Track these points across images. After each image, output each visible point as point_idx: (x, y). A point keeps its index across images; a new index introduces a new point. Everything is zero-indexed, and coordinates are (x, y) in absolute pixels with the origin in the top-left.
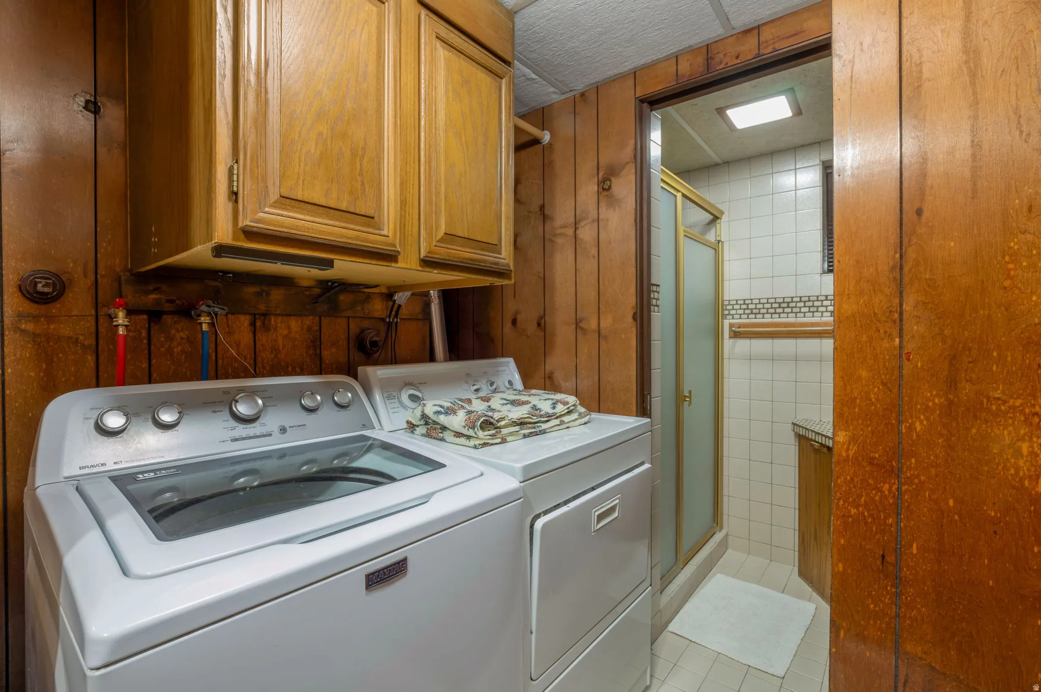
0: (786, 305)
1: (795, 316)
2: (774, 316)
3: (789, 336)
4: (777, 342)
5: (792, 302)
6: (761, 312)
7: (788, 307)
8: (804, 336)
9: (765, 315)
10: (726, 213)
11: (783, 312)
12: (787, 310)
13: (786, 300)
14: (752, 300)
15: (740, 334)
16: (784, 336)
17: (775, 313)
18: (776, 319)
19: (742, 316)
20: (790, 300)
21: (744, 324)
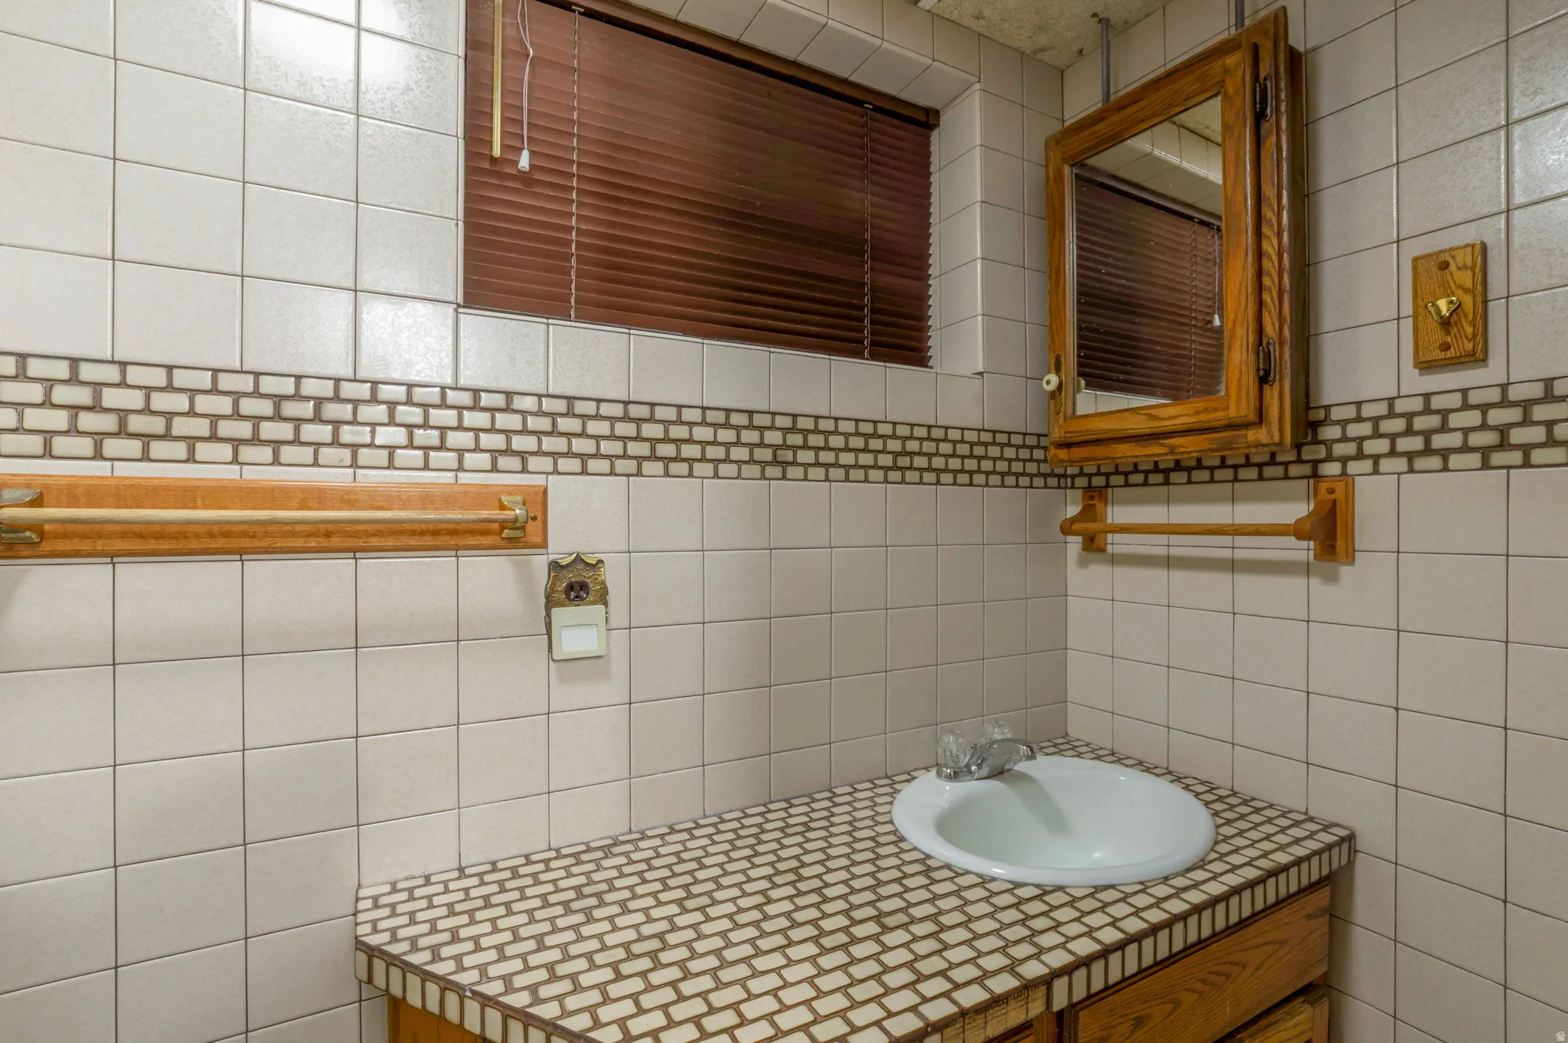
0: (307, 409)
1: (348, 461)
2: (247, 453)
3: (324, 542)
4: (263, 571)
5: (337, 398)
6: (175, 432)
7: (317, 418)
8: (390, 542)
9: (199, 446)
11: (297, 441)
12: (313, 432)
13: (309, 387)
14: (123, 365)
15: (42, 535)
16: (299, 543)
17: (256, 440)
18: (258, 469)
19: (60, 444)
20: (327, 389)
21: (68, 486)
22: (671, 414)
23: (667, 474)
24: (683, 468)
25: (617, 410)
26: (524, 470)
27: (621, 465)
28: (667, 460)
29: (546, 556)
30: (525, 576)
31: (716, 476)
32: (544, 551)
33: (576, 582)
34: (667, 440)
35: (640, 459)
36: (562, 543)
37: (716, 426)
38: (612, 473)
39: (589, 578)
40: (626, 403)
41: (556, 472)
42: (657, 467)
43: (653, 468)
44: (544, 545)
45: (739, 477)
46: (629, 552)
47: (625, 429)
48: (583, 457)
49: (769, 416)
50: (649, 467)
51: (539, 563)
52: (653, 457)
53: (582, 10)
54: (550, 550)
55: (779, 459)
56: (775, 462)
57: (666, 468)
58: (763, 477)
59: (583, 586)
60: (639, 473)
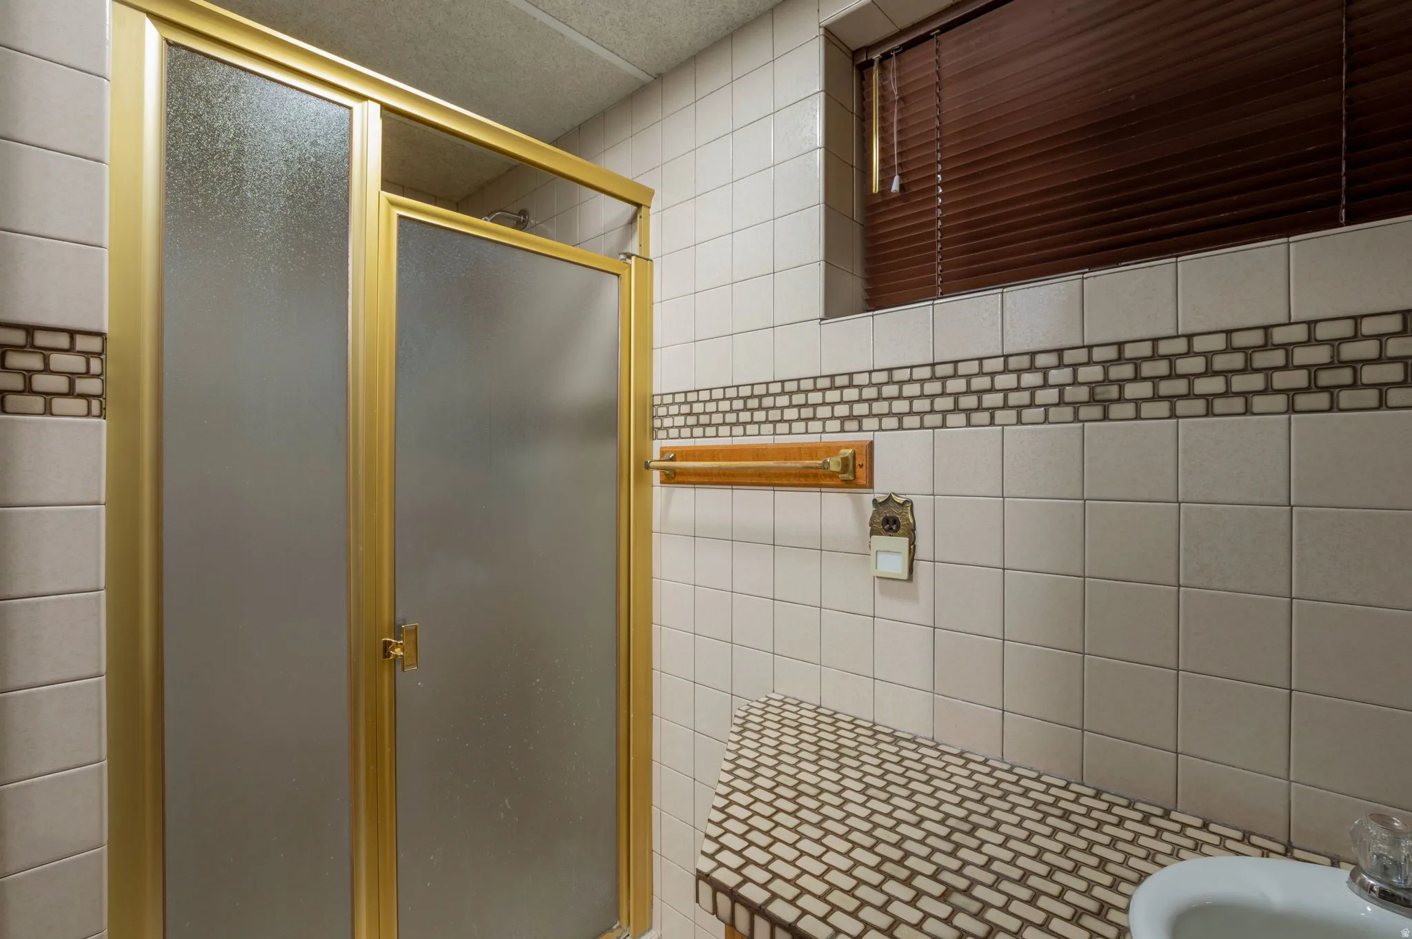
2: (735, 430)
5: (767, 395)
7: (760, 408)
8: (785, 481)
10: (657, 193)
11: (752, 422)
12: (758, 415)
13: (757, 390)
14: (698, 391)
15: (675, 474)
17: (738, 423)
19: (683, 431)
20: (763, 390)
21: (682, 452)
22: (973, 367)
23: (969, 424)
24: (984, 417)
25: (925, 373)
26: (860, 430)
27: (930, 420)
28: (968, 411)
29: (872, 495)
30: (858, 509)
31: (1019, 422)
32: (871, 491)
33: (891, 517)
34: (969, 392)
35: (944, 413)
36: (884, 485)
37: (1019, 372)
38: (922, 427)
39: (899, 514)
40: (933, 365)
41: (881, 429)
42: (960, 419)
43: (957, 419)
44: (871, 485)
45: (1046, 421)
46: (933, 495)
47: (933, 388)
48: (900, 416)
49: (1085, 351)
50: (952, 419)
51: (868, 498)
52: (956, 409)
53: (938, 31)
54: (876, 489)
55: (1098, 398)
56: (1093, 400)
57: (968, 419)
58: (1076, 419)
59: (895, 521)
60: (944, 425)
